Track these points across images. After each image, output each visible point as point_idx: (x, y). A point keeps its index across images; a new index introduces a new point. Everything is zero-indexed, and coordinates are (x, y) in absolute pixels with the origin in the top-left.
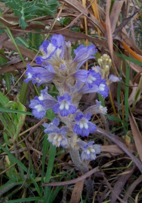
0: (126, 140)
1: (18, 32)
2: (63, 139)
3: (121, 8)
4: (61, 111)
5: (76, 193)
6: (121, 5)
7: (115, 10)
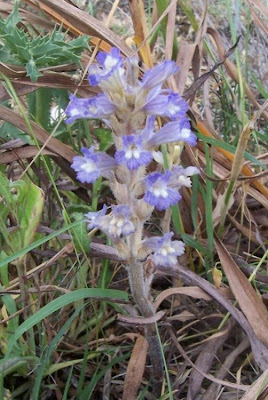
0: (214, 278)
1: (24, 86)
2: (125, 224)
3: (192, 56)
4: (129, 161)
5: (133, 370)
6: (193, 51)
7: (182, 59)
